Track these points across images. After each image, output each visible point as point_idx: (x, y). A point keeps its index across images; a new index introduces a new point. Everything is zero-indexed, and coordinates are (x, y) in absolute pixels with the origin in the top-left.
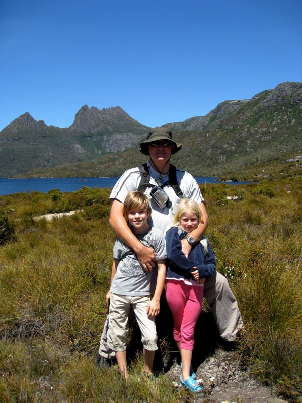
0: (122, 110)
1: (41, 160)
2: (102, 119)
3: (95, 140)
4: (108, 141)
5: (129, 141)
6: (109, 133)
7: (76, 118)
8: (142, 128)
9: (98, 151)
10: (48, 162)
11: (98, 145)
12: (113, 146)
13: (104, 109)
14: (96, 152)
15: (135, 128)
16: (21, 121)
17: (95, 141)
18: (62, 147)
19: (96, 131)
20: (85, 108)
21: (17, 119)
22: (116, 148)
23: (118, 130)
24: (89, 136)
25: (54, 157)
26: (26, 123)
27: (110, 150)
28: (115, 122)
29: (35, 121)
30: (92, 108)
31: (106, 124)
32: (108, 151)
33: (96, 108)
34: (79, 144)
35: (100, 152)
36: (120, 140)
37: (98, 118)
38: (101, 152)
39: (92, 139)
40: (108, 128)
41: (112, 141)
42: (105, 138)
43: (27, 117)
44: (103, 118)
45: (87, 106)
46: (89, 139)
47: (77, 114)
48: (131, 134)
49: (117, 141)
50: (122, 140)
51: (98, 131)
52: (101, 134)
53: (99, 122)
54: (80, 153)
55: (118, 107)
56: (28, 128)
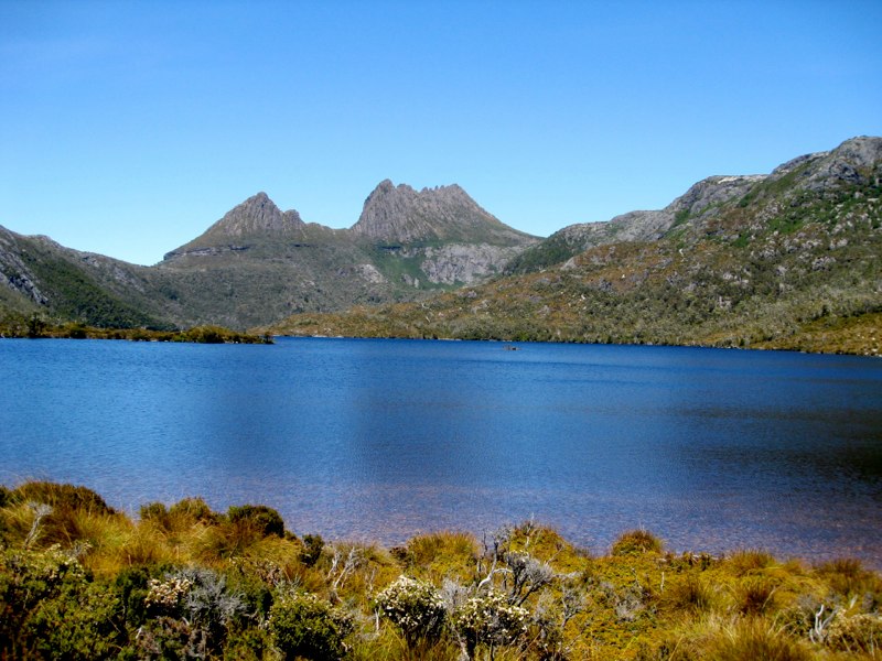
0: (463, 193)
1: (291, 297)
2: (421, 212)
3: (406, 256)
4: (435, 259)
5: (482, 261)
6: (437, 243)
7: (365, 208)
8: (507, 233)
9: (413, 281)
10: (306, 300)
11: (414, 266)
12: (445, 271)
13: (425, 189)
14: (410, 282)
15: (493, 232)
16: (248, 210)
17: (405, 259)
18: (337, 270)
19: (409, 236)
20: (385, 188)
21: (240, 206)
22: (453, 275)
23: (455, 237)
24: (394, 248)
25: (319, 291)
26: (260, 216)
27: (440, 279)
28: (449, 219)
29: (278, 212)
30: (402, 186)
31: (431, 223)
32: (436, 282)
33: (410, 188)
34: (374, 264)
35: (417, 282)
36: (462, 257)
37: (414, 209)
38: (420, 283)
39: (401, 253)
40: (435, 230)
41: (443, 260)
42: (429, 254)
43: (262, 202)
44: (424, 210)
45: (390, 183)
46: (393, 253)
47: (369, 199)
48: (485, 247)
49: (455, 259)
50: (465, 257)
51: (412, 236)
52: (420, 244)
53: (415, 217)
54: (374, 284)
55: (456, 187)
56: (264, 227)
